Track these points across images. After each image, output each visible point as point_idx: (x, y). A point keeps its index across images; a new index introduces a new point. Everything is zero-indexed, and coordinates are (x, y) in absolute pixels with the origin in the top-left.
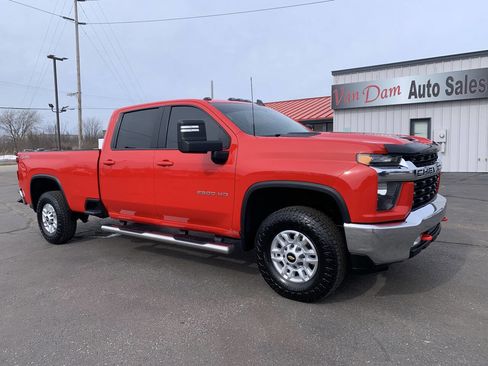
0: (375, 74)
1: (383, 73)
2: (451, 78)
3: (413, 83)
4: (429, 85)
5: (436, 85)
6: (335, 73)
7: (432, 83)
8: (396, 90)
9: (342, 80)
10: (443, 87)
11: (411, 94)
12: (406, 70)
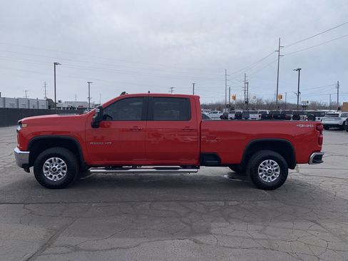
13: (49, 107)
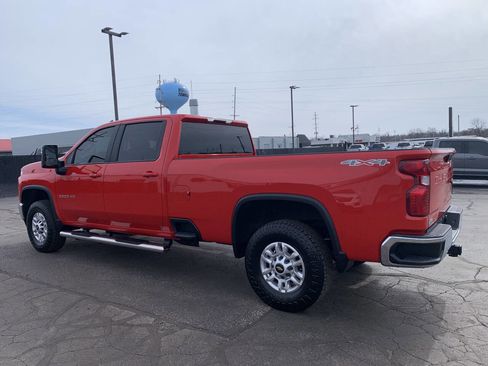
13: (301, 145)
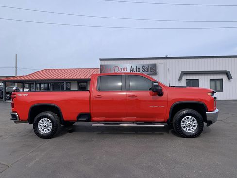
0: (117, 61)
1: (120, 61)
2: (144, 66)
3: (131, 67)
4: (137, 68)
5: (139, 68)
6: (100, 60)
7: (138, 67)
8: (125, 69)
9: (104, 63)
10: (142, 69)
11: (131, 71)
12: (128, 61)
